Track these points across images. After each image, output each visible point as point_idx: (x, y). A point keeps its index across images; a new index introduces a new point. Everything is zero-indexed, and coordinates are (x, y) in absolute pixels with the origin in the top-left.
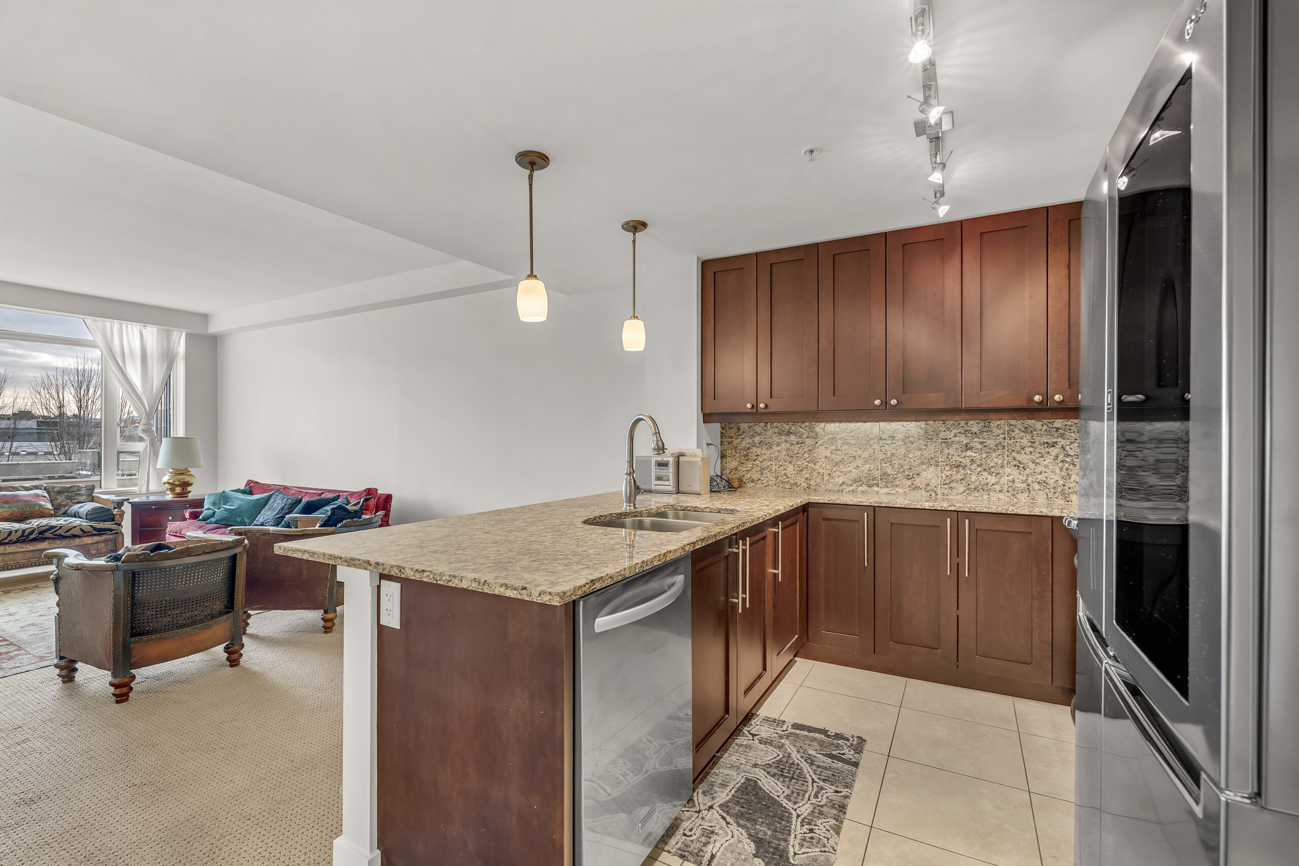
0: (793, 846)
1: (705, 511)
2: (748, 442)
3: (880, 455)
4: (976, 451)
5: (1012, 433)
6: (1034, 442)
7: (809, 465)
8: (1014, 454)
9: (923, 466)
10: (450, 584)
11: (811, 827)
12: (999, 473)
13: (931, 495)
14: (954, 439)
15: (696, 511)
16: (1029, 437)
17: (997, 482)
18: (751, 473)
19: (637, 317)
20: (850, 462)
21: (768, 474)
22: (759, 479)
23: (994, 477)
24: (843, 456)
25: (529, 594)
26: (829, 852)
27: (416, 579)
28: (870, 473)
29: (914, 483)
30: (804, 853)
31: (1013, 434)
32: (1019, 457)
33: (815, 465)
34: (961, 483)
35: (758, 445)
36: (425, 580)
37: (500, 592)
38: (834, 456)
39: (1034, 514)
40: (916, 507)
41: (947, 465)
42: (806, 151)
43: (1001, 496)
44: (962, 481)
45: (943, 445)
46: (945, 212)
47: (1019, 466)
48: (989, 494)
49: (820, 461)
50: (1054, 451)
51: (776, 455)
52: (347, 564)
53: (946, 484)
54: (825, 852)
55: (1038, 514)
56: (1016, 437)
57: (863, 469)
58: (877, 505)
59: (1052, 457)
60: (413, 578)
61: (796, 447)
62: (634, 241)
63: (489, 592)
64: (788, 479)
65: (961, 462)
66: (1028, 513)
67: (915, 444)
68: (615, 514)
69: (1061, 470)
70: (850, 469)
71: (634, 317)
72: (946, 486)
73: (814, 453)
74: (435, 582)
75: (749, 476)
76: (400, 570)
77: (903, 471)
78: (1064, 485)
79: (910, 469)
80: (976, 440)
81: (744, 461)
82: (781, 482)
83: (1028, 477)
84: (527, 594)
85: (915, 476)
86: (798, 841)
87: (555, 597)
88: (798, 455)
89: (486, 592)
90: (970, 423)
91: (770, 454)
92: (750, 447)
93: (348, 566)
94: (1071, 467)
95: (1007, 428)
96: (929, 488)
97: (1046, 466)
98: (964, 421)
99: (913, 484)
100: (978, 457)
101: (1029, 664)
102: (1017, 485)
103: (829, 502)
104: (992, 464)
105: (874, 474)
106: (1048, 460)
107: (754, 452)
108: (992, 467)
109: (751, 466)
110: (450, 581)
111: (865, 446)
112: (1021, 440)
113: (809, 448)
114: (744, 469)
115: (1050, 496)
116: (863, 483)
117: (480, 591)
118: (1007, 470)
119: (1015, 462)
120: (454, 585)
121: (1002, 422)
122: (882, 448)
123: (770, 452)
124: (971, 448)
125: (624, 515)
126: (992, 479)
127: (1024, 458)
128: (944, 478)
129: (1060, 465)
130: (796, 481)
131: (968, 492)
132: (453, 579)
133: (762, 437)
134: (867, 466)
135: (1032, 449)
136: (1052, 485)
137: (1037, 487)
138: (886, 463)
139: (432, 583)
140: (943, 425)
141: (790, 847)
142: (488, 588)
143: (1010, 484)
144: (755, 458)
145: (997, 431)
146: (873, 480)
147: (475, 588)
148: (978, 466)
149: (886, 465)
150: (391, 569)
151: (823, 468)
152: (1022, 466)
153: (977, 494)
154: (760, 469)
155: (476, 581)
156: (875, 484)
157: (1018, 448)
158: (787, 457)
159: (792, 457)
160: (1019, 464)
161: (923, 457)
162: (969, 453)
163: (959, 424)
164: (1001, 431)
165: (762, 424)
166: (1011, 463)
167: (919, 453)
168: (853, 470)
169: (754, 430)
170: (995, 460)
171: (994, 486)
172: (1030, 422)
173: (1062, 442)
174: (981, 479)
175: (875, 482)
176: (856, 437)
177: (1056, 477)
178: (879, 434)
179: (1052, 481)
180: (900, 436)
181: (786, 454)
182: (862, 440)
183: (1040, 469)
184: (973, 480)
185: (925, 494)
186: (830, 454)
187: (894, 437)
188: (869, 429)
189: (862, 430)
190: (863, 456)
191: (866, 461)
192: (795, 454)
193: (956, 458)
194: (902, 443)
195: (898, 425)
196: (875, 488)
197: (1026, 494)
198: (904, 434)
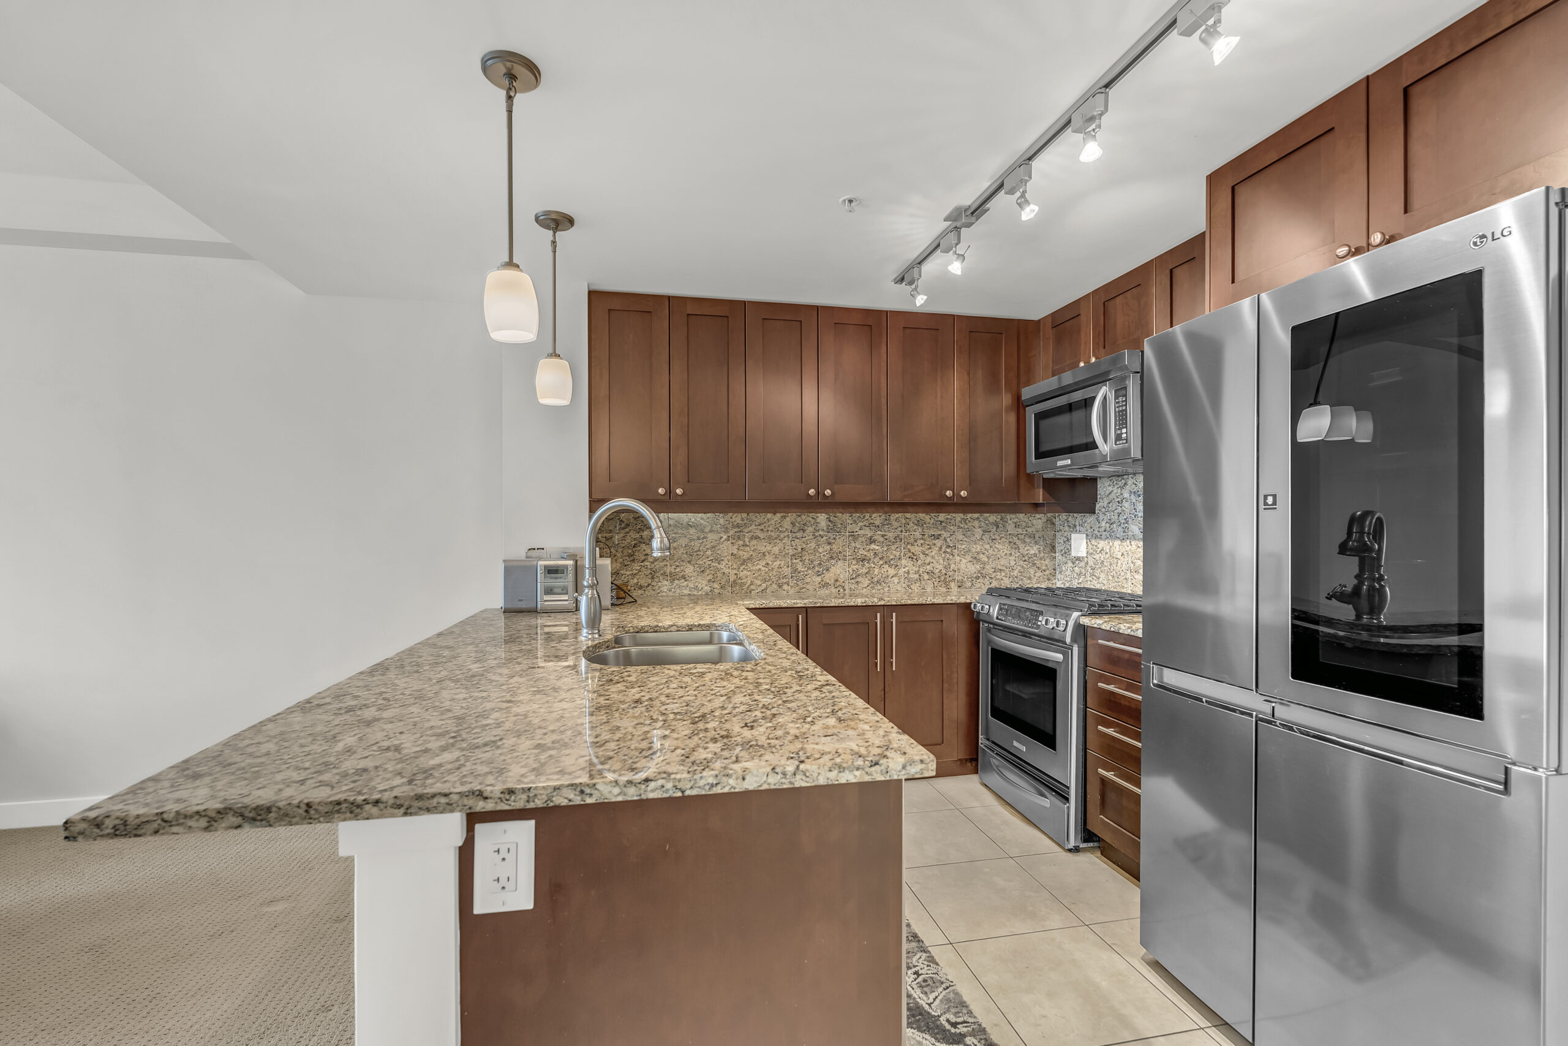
2: (634, 537)
3: (790, 551)
4: (878, 544)
5: (907, 526)
6: (924, 535)
7: (713, 564)
8: (909, 547)
9: (832, 561)
10: (718, 790)
12: (897, 565)
13: (839, 591)
14: (860, 532)
16: (920, 530)
17: (896, 574)
18: (638, 577)
19: (559, 356)
20: (758, 559)
21: (661, 578)
22: (649, 585)
23: (893, 570)
24: (752, 553)
25: (885, 771)
26: (950, 986)
27: (630, 799)
28: (780, 570)
29: (824, 579)
30: (934, 1000)
31: (909, 527)
32: (913, 549)
33: (719, 564)
34: (866, 577)
36: (651, 796)
37: (828, 779)
38: (741, 553)
41: (854, 559)
42: (845, 201)
43: (899, 588)
44: (867, 575)
45: (850, 538)
46: (922, 302)
47: (913, 557)
48: (889, 587)
49: (726, 559)
50: (939, 543)
53: (853, 578)
54: (947, 988)
56: (911, 530)
57: (773, 566)
59: (937, 549)
60: (620, 799)
61: (697, 543)
62: (554, 242)
63: (804, 784)
64: (686, 583)
65: (866, 555)
66: (942, 602)
67: (825, 538)
69: (944, 560)
70: (759, 567)
71: (556, 356)
72: (853, 581)
73: (718, 549)
74: (679, 794)
75: (635, 581)
76: (582, 792)
77: (813, 567)
78: (946, 574)
79: (820, 564)
80: (879, 533)
81: (629, 563)
82: (677, 587)
83: (919, 567)
84: (881, 771)
85: (824, 572)
88: (698, 553)
89: (798, 786)
90: (874, 515)
92: (636, 544)
94: (951, 557)
95: (904, 521)
96: (838, 583)
97: (933, 557)
98: (868, 514)
99: (822, 581)
100: (880, 550)
101: (940, 744)
102: (911, 576)
104: (892, 557)
105: (784, 572)
106: (935, 550)
107: (643, 549)
108: (892, 560)
109: (639, 568)
110: (717, 784)
111: (775, 541)
112: (914, 533)
113: (712, 544)
114: (628, 573)
115: (936, 585)
116: (773, 582)
117: (785, 786)
119: (910, 554)
120: (726, 790)
121: (900, 515)
122: (792, 542)
124: (874, 542)
126: (892, 572)
127: (916, 549)
128: (851, 572)
129: (943, 556)
130: (697, 584)
131: (872, 585)
132: (725, 779)
134: (778, 563)
135: (922, 541)
136: (938, 574)
137: (926, 577)
138: (796, 559)
139: (670, 798)
140: (850, 518)
142: (804, 778)
143: (906, 575)
144: (643, 558)
145: (895, 524)
146: (783, 579)
147: (775, 785)
148: (880, 559)
149: (796, 561)
150: (555, 793)
151: (729, 567)
152: (915, 557)
153: (880, 587)
154: (650, 571)
155: (777, 773)
156: (785, 583)
157: (912, 540)
158: (685, 555)
159: (691, 555)
160: (913, 556)
161: (832, 552)
162: (873, 546)
163: (864, 517)
164: (899, 524)
166: (907, 555)
167: (828, 547)
168: (763, 569)
170: (894, 552)
171: (893, 579)
172: (921, 515)
173: (945, 534)
174: (882, 572)
175: (785, 581)
176: (765, 530)
177: (940, 567)
178: (790, 527)
179: (938, 570)
180: (810, 529)
181: (684, 552)
182: (773, 534)
183: (929, 559)
184: (876, 573)
185: (834, 591)
186: (736, 550)
187: (804, 531)
188: (779, 521)
189: (773, 522)
190: (773, 552)
191: (776, 557)
192: (696, 552)
193: (862, 552)
194: (812, 537)
195: (808, 518)
196: (785, 587)
197: (918, 585)
198: (814, 527)
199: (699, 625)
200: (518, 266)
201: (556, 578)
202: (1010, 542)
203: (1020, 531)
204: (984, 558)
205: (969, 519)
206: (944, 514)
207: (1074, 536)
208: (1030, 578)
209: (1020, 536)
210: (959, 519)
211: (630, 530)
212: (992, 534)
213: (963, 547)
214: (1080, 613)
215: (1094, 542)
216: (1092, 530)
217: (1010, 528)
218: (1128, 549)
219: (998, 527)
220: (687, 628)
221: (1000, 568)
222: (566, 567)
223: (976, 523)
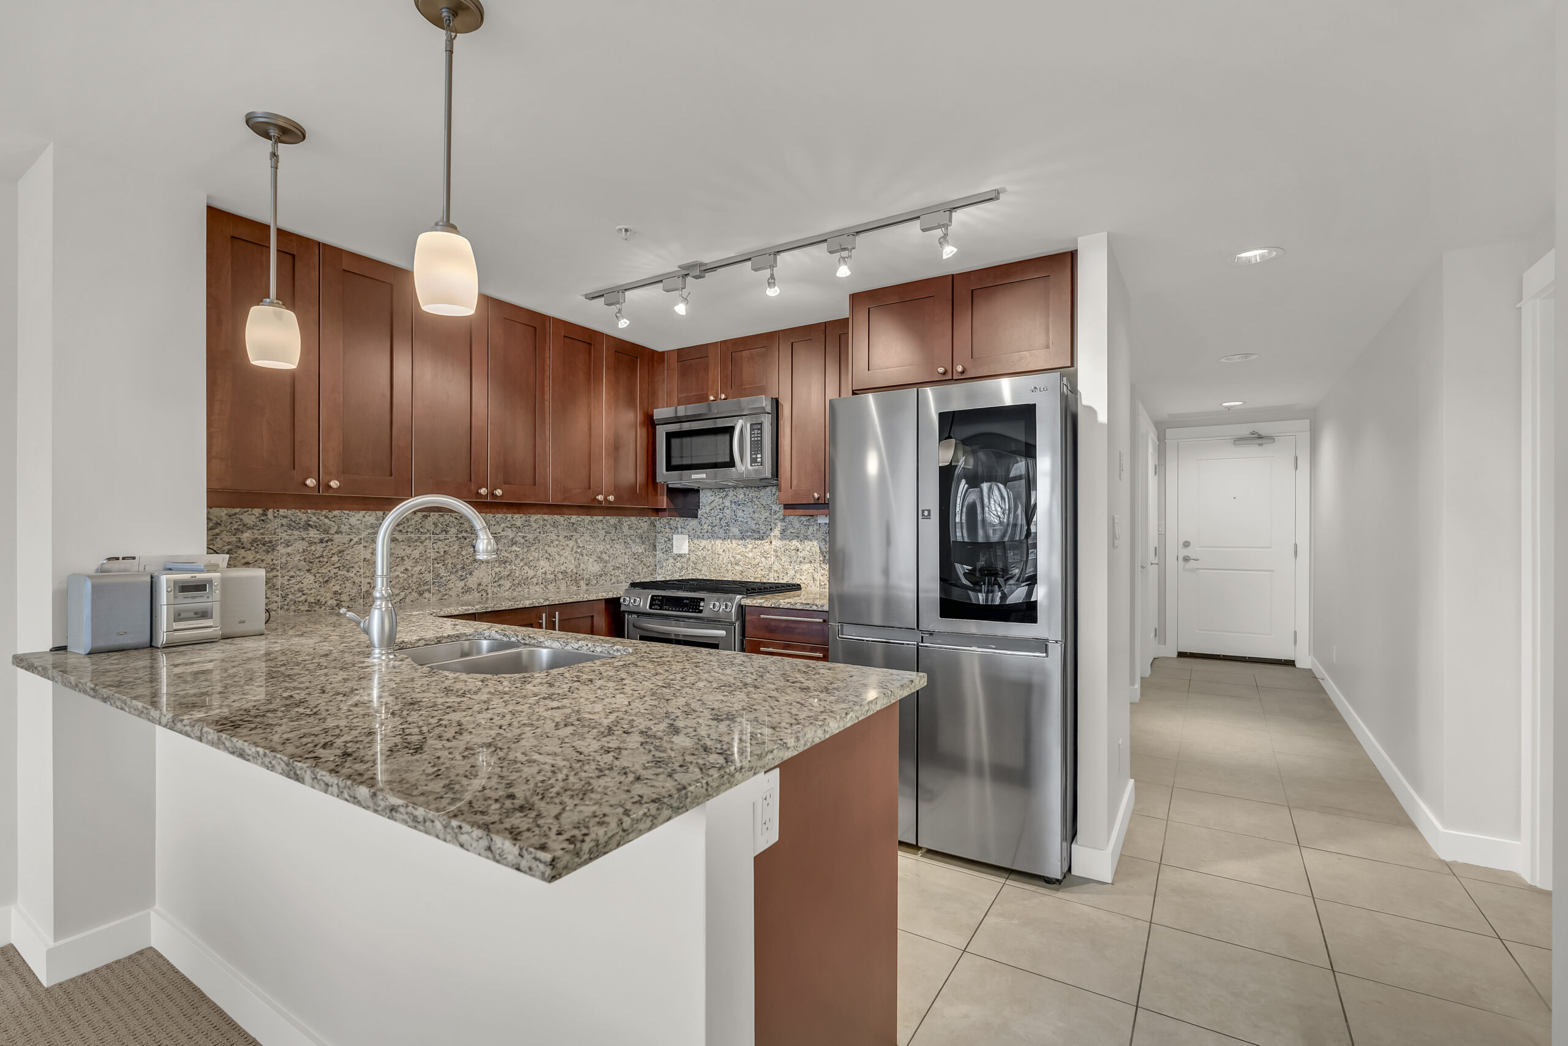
2: (226, 540)
3: (432, 554)
4: (519, 545)
5: (545, 527)
6: (559, 536)
7: (340, 572)
8: (546, 548)
14: (503, 534)
16: (556, 532)
17: (535, 575)
20: (396, 564)
28: (421, 576)
29: (467, 584)
32: (550, 550)
34: (508, 579)
35: (249, 546)
39: (598, 598)
43: (537, 588)
44: (509, 577)
48: (529, 588)
49: (356, 566)
50: (571, 543)
51: (283, 560)
53: (495, 582)
56: (548, 531)
57: (413, 572)
59: (570, 549)
61: (319, 547)
64: (304, 597)
65: (507, 557)
66: (595, 598)
67: (468, 540)
69: (575, 560)
72: (496, 584)
73: (347, 554)
77: (456, 571)
79: (463, 568)
80: (520, 534)
82: (292, 603)
83: (555, 568)
85: (467, 576)
88: (321, 559)
90: (516, 517)
91: (272, 560)
92: (231, 550)
94: (581, 557)
95: (542, 523)
96: (481, 587)
97: (566, 558)
98: (511, 515)
99: (466, 586)
100: (521, 552)
102: (548, 576)
104: (531, 558)
105: (425, 578)
106: (567, 553)
107: (241, 557)
108: (531, 561)
111: (416, 543)
112: (551, 534)
113: (339, 548)
115: (568, 585)
116: (413, 590)
118: (542, 563)
121: (539, 516)
122: (434, 544)
123: (273, 557)
124: (516, 543)
126: (531, 573)
127: (552, 550)
128: (494, 575)
129: (574, 555)
130: (318, 598)
131: (513, 588)
133: (255, 532)
134: (418, 568)
135: (557, 542)
136: (570, 574)
137: (560, 576)
138: (438, 563)
140: (493, 519)
143: (544, 575)
145: (535, 526)
146: (424, 586)
148: (521, 560)
149: (438, 566)
151: (361, 575)
152: (551, 558)
153: (520, 589)
156: (426, 590)
157: (549, 541)
158: (303, 563)
159: (311, 562)
160: (549, 557)
162: (514, 548)
164: (537, 526)
165: (258, 511)
166: (544, 556)
169: (241, 520)
170: (533, 553)
171: (532, 580)
173: (576, 536)
174: (523, 574)
175: (426, 587)
176: (404, 531)
177: (572, 567)
178: (432, 528)
179: (570, 570)
180: (453, 531)
181: (302, 558)
182: (412, 535)
183: (563, 559)
184: (517, 575)
186: (370, 555)
187: (447, 532)
188: (420, 521)
189: (413, 522)
190: (413, 556)
191: (416, 562)
192: (317, 558)
193: (504, 554)
194: (455, 539)
195: (451, 518)
196: (426, 595)
197: (554, 584)
198: (457, 528)
200: (455, 227)
201: (194, 597)
202: (625, 542)
203: (632, 532)
204: (605, 557)
205: (595, 521)
206: (575, 517)
207: (675, 536)
208: (639, 574)
209: (632, 537)
210: (588, 522)
211: (222, 531)
212: (612, 534)
213: (591, 547)
214: (741, 596)
215: (696, 541)
216: (694, 531)
217: (625, 529)
218: (728, 546)
219: (616, 529)
221: (618, 566)
222: (210, 581)
223: (600, 525)
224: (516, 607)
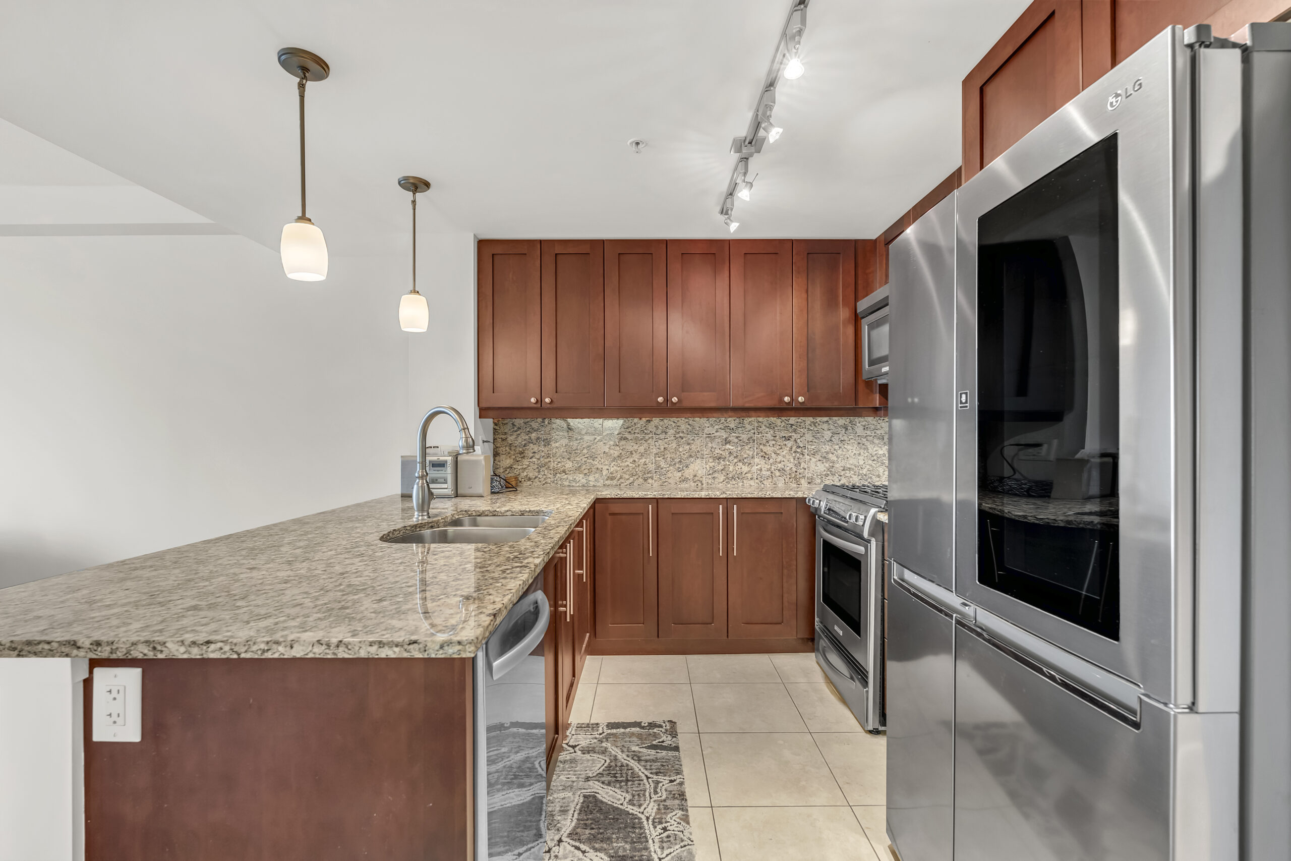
0: (655, 852)
1: (505, 514)
2: (524, 438)
3: (654, 450)
4: (733, 444)
5: (760, 428)
6: (776, 436)
7: (588, 461)
8: (761, 447)
9: (691, 459)
10: (268, 655)
11: (663, 825)
12: (750, 463)
13: (697, 485)
14: (716, 434)
15: (495, 516)
16: (772, 432)
17: (749, 471)
18: (527, 471)
19: (418, 292)
20: (627, 457)
21: (546, 471)
22: (536, 477)
23: (747, 467)
24: (621, 451)
25: (423, 649)
26: (688, 845)
27: (193, 657)
28: (645, 466)
29: (684, 475)
30: (667, 855)
31: (761, 429)
32: (765, 449)
33: (593, 460)
34: (722, 473)
35: (535, 442)
36: (212, 656)
37: (369, 653)
38: (612, 451)
39: (784, 496)
40: (694, 497)
41: (710, 457)
42: (632, 142)
43: (752, 482)
44: (723, 472)
45: (707, 439)
46: (735, 228)
47: (765, 456)
48: (743, 482)
49: (599, 457)
50: (790, 444)
51: (554, 451)
52: (16, 652)
53: (710, 474)
54: (685, 846)
55: (788, 497)
56: (763, 432)
57: (639, 463)
58: (660, 497)
59: (788, 449)
60: (185, 656)
62: (414, 202)
63: (346, 656)
64: (566, 476)
65: (721, 454)
66: (780, 496)
67: (684, 439)
68: (409, 526)
69: (794, 459)
70: (627, 463)
71: (415, 292)
72: (710, 477)
73: (593, 448)
74: (235, 656)
75: (525, 474)
76: (154, 648)
77: (674, 464)
78: (796, 472)
79: (680, 462)
80: (733, 434)
81: (520, 459)
82: (559, 479)
83: (771, 466)
84: (420, 649)
85: (684, 468)
86: (657, 845)
87: (467, 647)
88: (576, 451)
89: (341, 657)
90: (729, 419)
91: (548, 451)
92: (526, 444)
93: (19, 656)
94: (801, 456)
95: (756, 425)
96: (696, 478)
97: (784, 456)
98: (724, 418)
99: (682, 476)
100: (735, 450)
101: (780, 624)
102: (764, 473)
103: (616, 497)
104: (746, 456)
105: (649, 468)
106: (785, 451)
107: (531, 448)
108: (745, 458)
109: (528, 463)
110: (268, 650)
111: (641, 441)
112: (766, 435)
113: (588, 444)
114: (519, 467)
115: (787, 481)
116: (639, 476)
117: (329, 657)
118: (756, 460)
119: (762, 454)
120: (276, 656)
121: (753, 419)
122: (656, 443)
123: (548, 449)
124: (729, 442)
125: (420, 527)
126: (745, 469)
127: (768, 449)
128: (708, 469)
129: (794, 455)
130: (575, 477)
131: (727, 480)
132: (275, 646)
133: (539, 433)
134: (643, 460)
135: (774, 442)
136: (788, 472)
137: (778, 473)
138: (659, 457)
139: (228, 659)
140: (707, 422)
141: (653, 854)
142: (346, 650)
143: (759, 472)
144: (532, 455)
145: (749, 427)
146: (648, 474)
147: (320, 654)
148: (735, 457)
149: (659, 459)
150: (132, 648)
151: (602, 463)
152: (767, 456)
153: (734, 482)
154: (537, 466)
155: (322, 644)
156: (650, 477)
157: (764, 441)
158: (565, 453)
159: (570, 453)
160: (765, 455)
161: (691, 451)
162: (728, 446)
163: (720, 421)
164: (751, 427)
165: (540, 420)
166: (760, 455)
167: (688, 447)
168: (631, 465)
169: (531, 425)
170: (748, 452)
171: (747, 475)
172: (773, 419)
173: (795, 436)
174: (737, 469)
175: (649, 475)
176: (632, 432)
177: (791, 465)
178: (654, 430)
179: (788, 468)
180: (671, 432)
181: (565, 450)
182: (639, 435)
183: (780, 458)
184: (731, 470)
185: (693, 484)
186: (608, 449)
187: (666, 433)
188: (645, 425)
189: (639, 425)
190: (639, 451)
191: (642, 455)
192: (574, 450)
193: (717, 451)
194: (673, 438)
195: (670, 422)
196: (650, 481)
197: (770, 481)
198: (675, 429)
199: (530, 511)
200: (310, 220)
201: (438, 471)
202: (859, 443)
203: (869, 433)
204: (832, 457)
205: (819, 423)
206: (794, 418)
208: (879, 476)
209: (868, 438)
210: (809, 423)
211: (521, 433)
212: (841, 435)
213: (813, 447)
214: (877, 509)
217: (859, 430)
219: (847, 429)
220: (520, 513)
221: (849, 466)
222: (446, 462)
223: (825, 426)
224: (692, 496)
